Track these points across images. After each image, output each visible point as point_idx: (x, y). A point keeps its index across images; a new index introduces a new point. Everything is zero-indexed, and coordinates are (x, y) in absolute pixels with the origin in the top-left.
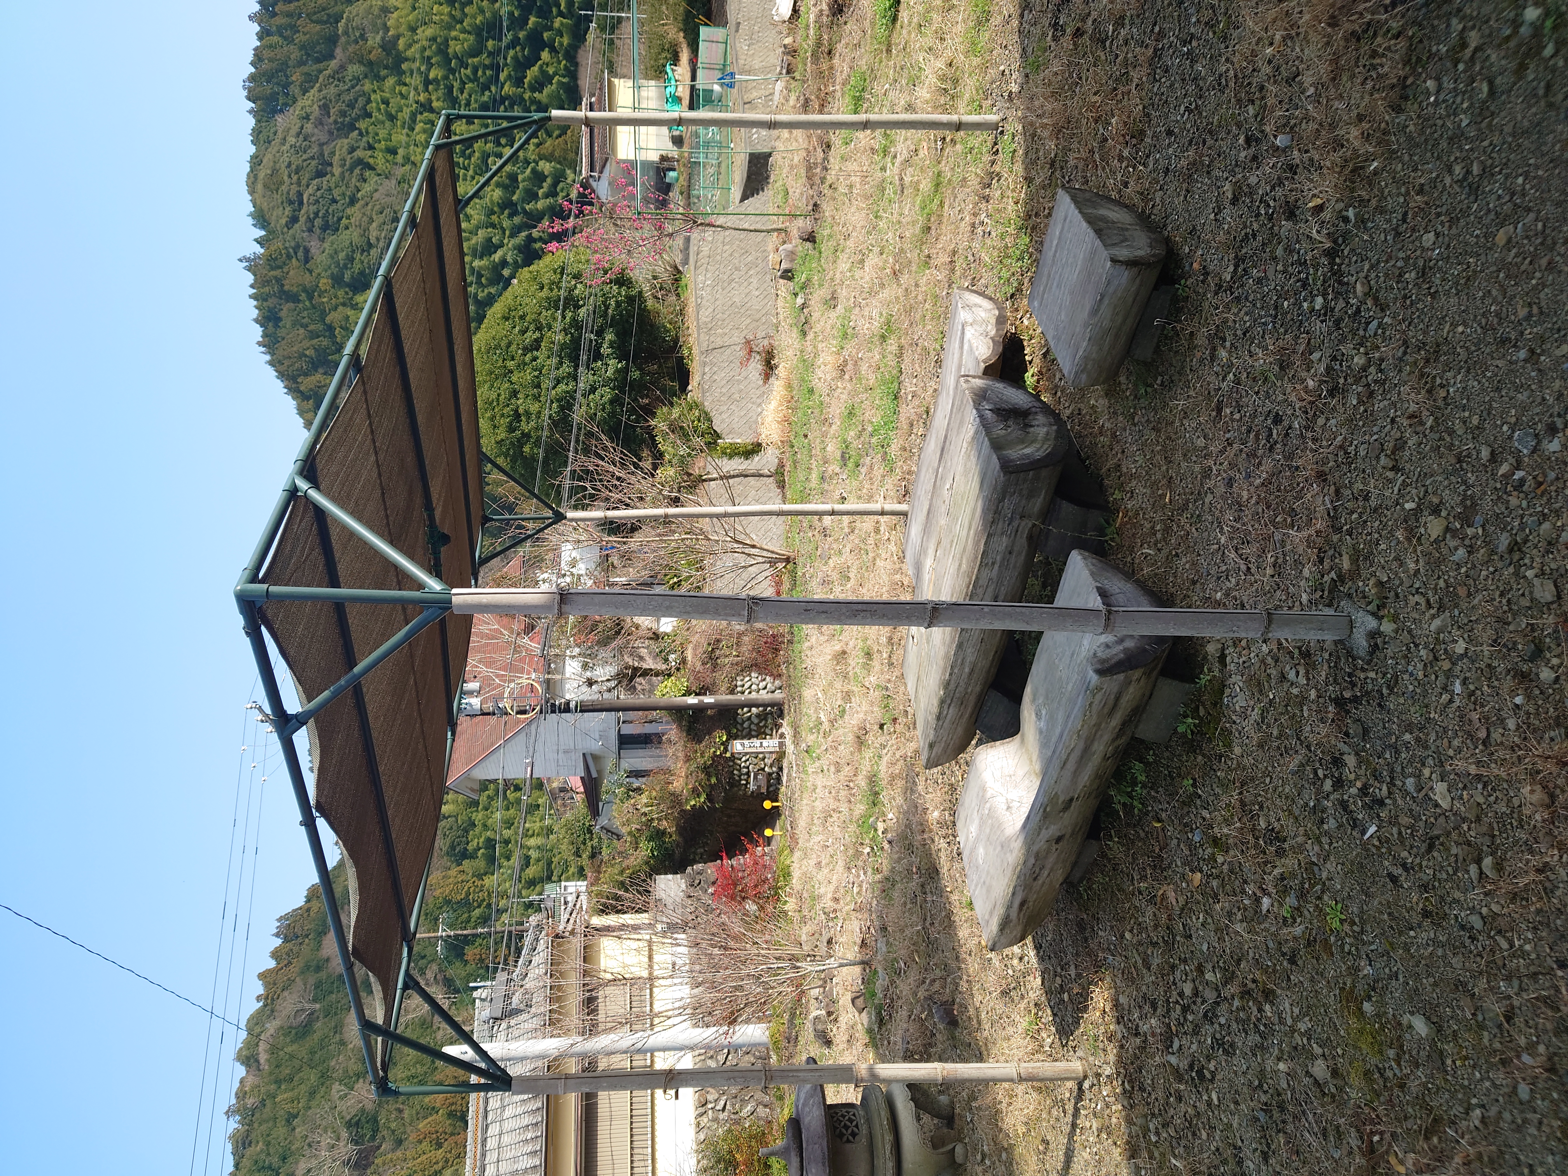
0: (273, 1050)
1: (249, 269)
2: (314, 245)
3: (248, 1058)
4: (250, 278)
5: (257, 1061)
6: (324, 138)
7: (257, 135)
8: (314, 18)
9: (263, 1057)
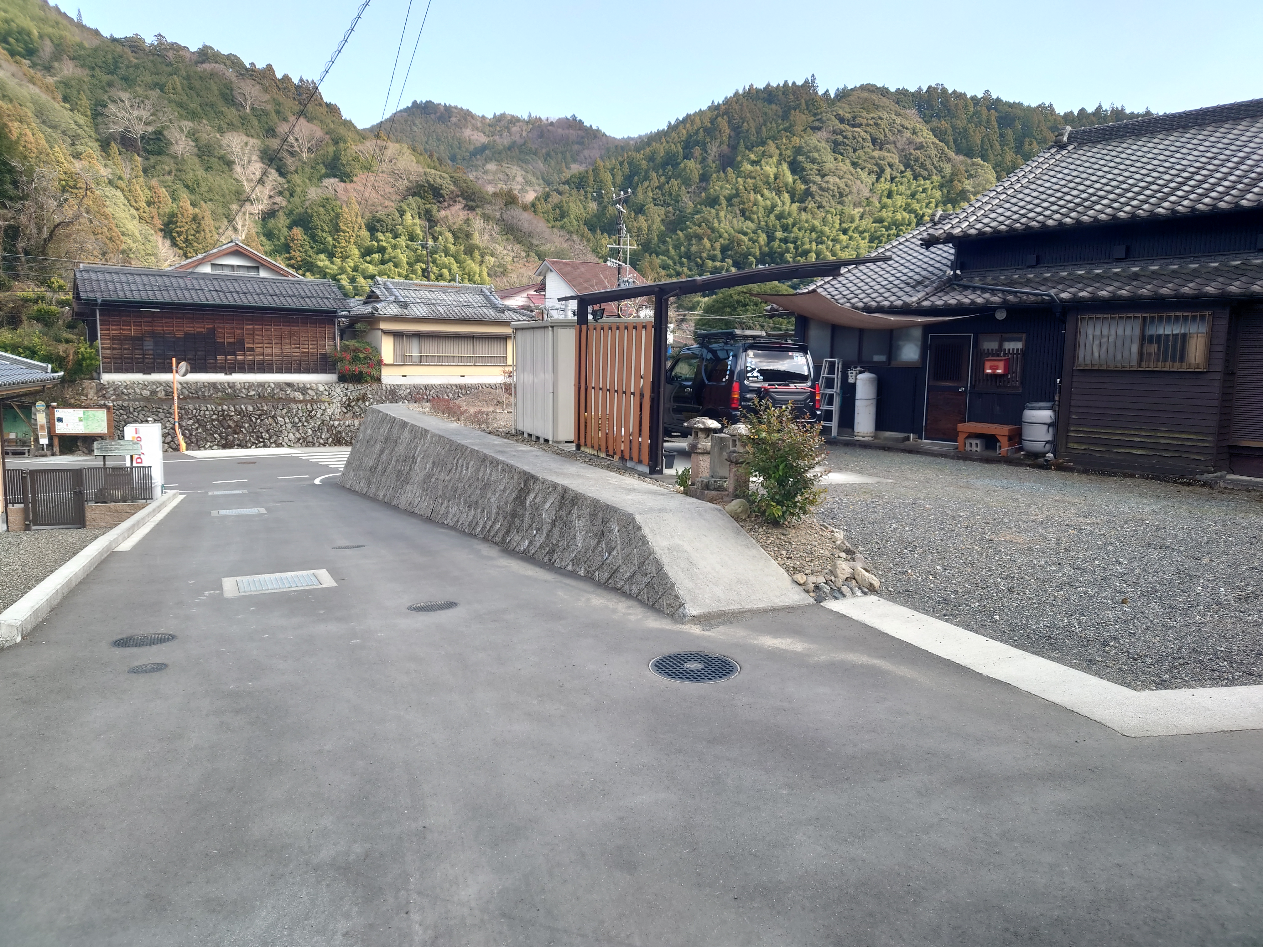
0: (212, 75)
1: (806, 82)
2: (823, 134)
3: (206, 54)
4: (800, 82)
5: (203, 62)
6: (899, 145)
7: (902, 94)
8: (986, 139)
9: (206, 66)
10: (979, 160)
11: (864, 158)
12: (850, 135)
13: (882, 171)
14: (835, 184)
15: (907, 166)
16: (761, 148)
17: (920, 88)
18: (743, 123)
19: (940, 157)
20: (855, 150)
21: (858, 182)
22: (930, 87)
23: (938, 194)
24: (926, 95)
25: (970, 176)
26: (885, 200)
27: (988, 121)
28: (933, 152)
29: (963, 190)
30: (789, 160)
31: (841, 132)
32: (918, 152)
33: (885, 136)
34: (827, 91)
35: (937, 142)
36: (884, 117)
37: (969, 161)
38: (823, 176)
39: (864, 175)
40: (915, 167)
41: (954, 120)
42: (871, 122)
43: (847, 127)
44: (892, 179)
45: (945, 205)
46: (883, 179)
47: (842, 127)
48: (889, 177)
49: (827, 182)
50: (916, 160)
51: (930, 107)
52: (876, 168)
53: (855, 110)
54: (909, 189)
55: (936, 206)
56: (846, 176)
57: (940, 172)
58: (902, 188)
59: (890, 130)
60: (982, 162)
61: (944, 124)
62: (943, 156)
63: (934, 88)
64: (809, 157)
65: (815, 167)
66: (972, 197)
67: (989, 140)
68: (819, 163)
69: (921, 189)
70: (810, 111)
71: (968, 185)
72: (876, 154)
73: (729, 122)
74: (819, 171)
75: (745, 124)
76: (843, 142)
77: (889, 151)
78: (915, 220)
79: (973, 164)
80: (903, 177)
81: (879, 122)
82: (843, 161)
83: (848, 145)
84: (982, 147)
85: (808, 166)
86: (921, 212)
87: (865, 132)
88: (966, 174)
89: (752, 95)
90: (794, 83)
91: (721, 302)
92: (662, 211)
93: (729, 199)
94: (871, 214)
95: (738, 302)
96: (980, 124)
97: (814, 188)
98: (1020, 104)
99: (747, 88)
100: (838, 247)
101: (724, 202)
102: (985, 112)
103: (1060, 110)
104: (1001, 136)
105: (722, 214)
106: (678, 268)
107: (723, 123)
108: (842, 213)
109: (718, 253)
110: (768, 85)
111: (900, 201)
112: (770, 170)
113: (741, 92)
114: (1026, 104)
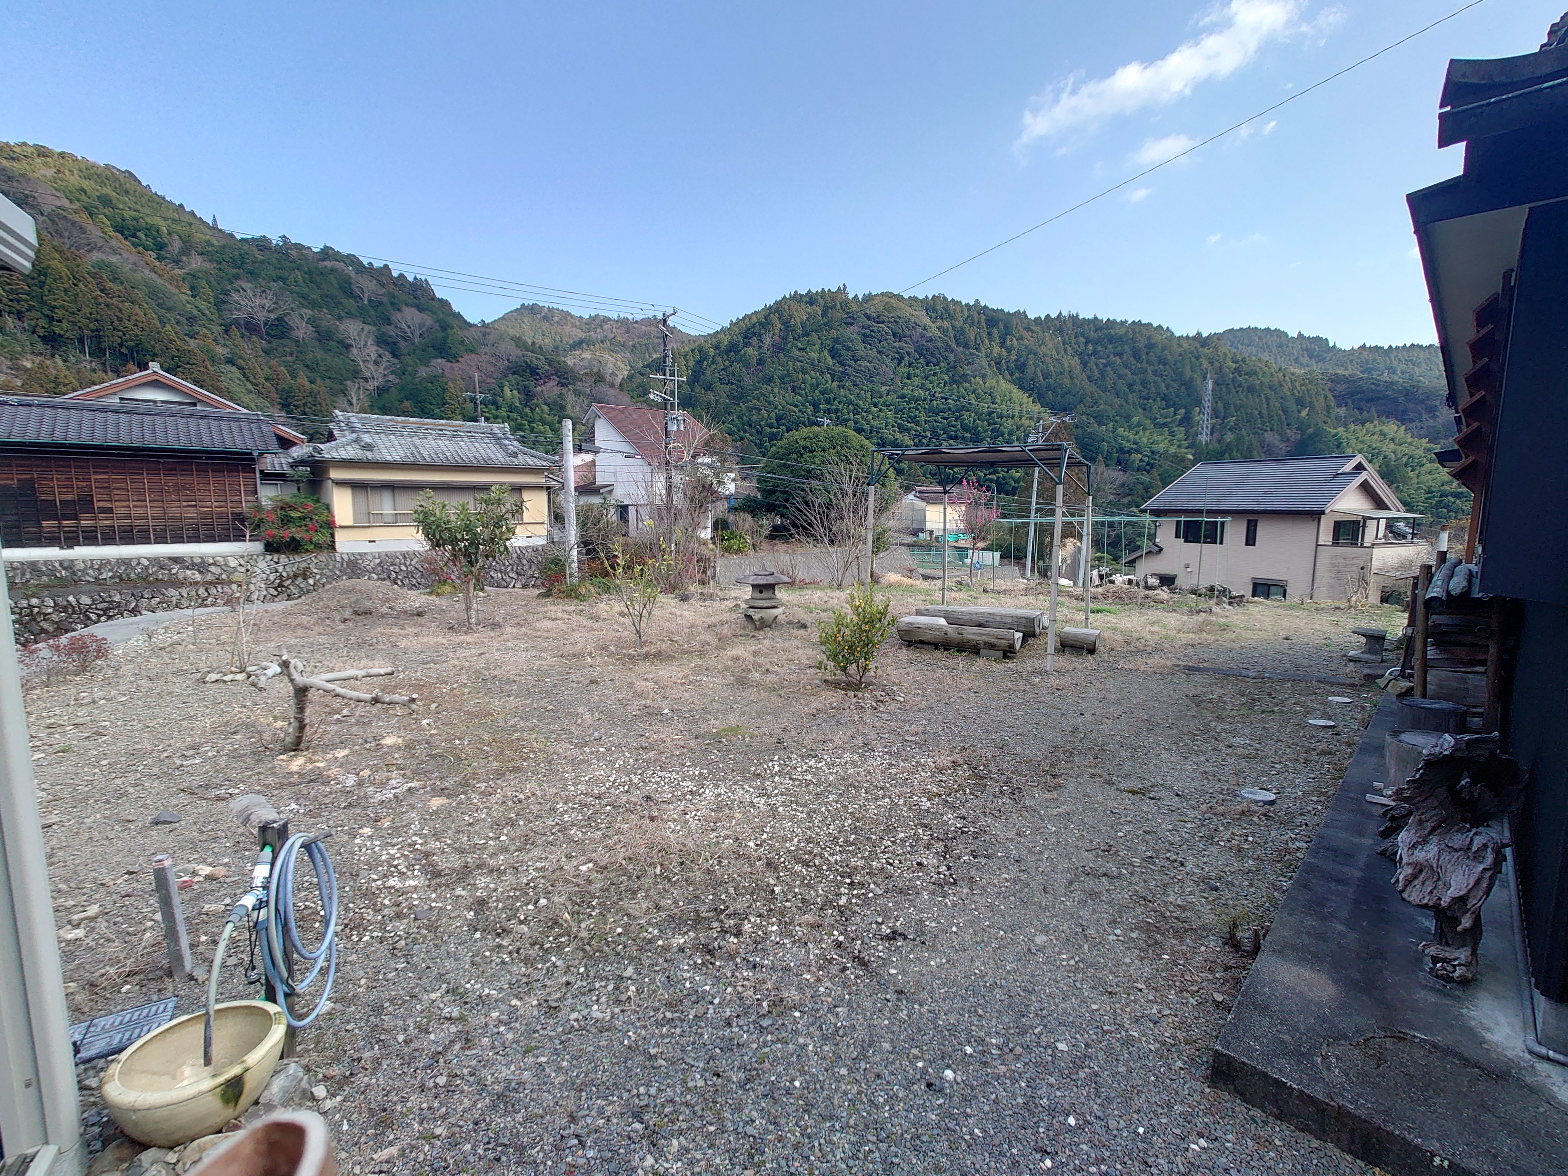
0: (333, 270)
1: (839, 289)
2: (855, 328)
3: (327, 253)
4: (834, 290)
5: (324, 260)
6: (914, 338)
7: (914, 300)
8: (978, 336)
9: (328, 264)
11: (887, 348)
12: (876, 329)
13: (902, 358)
14: (866, 367)
15: (921, 355)
16: (806, 339)
17: (927, 296)
18: (791, 319)
19: (946, 348)
20: (880, 342)
21: (884, 366)
22: (934, 296)
23: (946, 378)
24: (932, 302)
26: (905, 380)
27: (979, 322)
28: (940, 345)
29: (963, 373)
30: (828, 347)
31: (869, 327)
32: (929, 344)
33: (903, 331)
34: (856, 295)
35: (943, 337)
36: (902, 317)
37: (967, 352)
38: (856, 361)
39: (888, 361)
40: (927, 356)
41: (954, 321)
42: (892, 320)
43: (874, 323)
44: (910, 365)
45: (950, 385)
46: (903, 365)
47: (869, 323)
48: (907, 363)
49: (860, 366)
50: (928, 350)
51: (936, 310)
52: (897, 356)
53: (879, 310)
54: (923, 372)
55: (944, 386)
56: (874, 361)
57: (946, 360)
58: (918, 372)
59: (906, 327)
60: (976, 353)
61: (946, 324)
63: (937, 297)
64: (844, 346)
65: (850, 353)
66: (970, 378)
67: (980, 336)
68: (852, 351)
69: (932, 373)
70: (843, 311)
71: (967, 369)
72: (897, 344)
73: (780, 319)
74: (853, 357)
75: (793, 320)
76: (871, 335)
77: (906, 343)
79: (971, 354)
80: (918, 363)
81: (898, 320)
82: (871, 349)
83: (874, 337)
84: (976, 342)
85: (844, 352)
87: (888, 327)
88: (965, 362)
89: (796, 298)
90: (829, 290)
92: (727, 388)
93: (781, 379)
94: (895, 392)
96: (972, 324)
97: (850, 371)
98: (1002, 310)
99: (792, 293)
100: (871, 416)
101: (778, 381)
102: (976, 315)
103: (1031, 316)
104: (989, 334)
105: (776, 390)
107: (774, 318)
108: (872, 390)
110: (809, 290)
111: (917, 381)
112: (814, 355)
113: (788, 296)
114: (1006, 311)
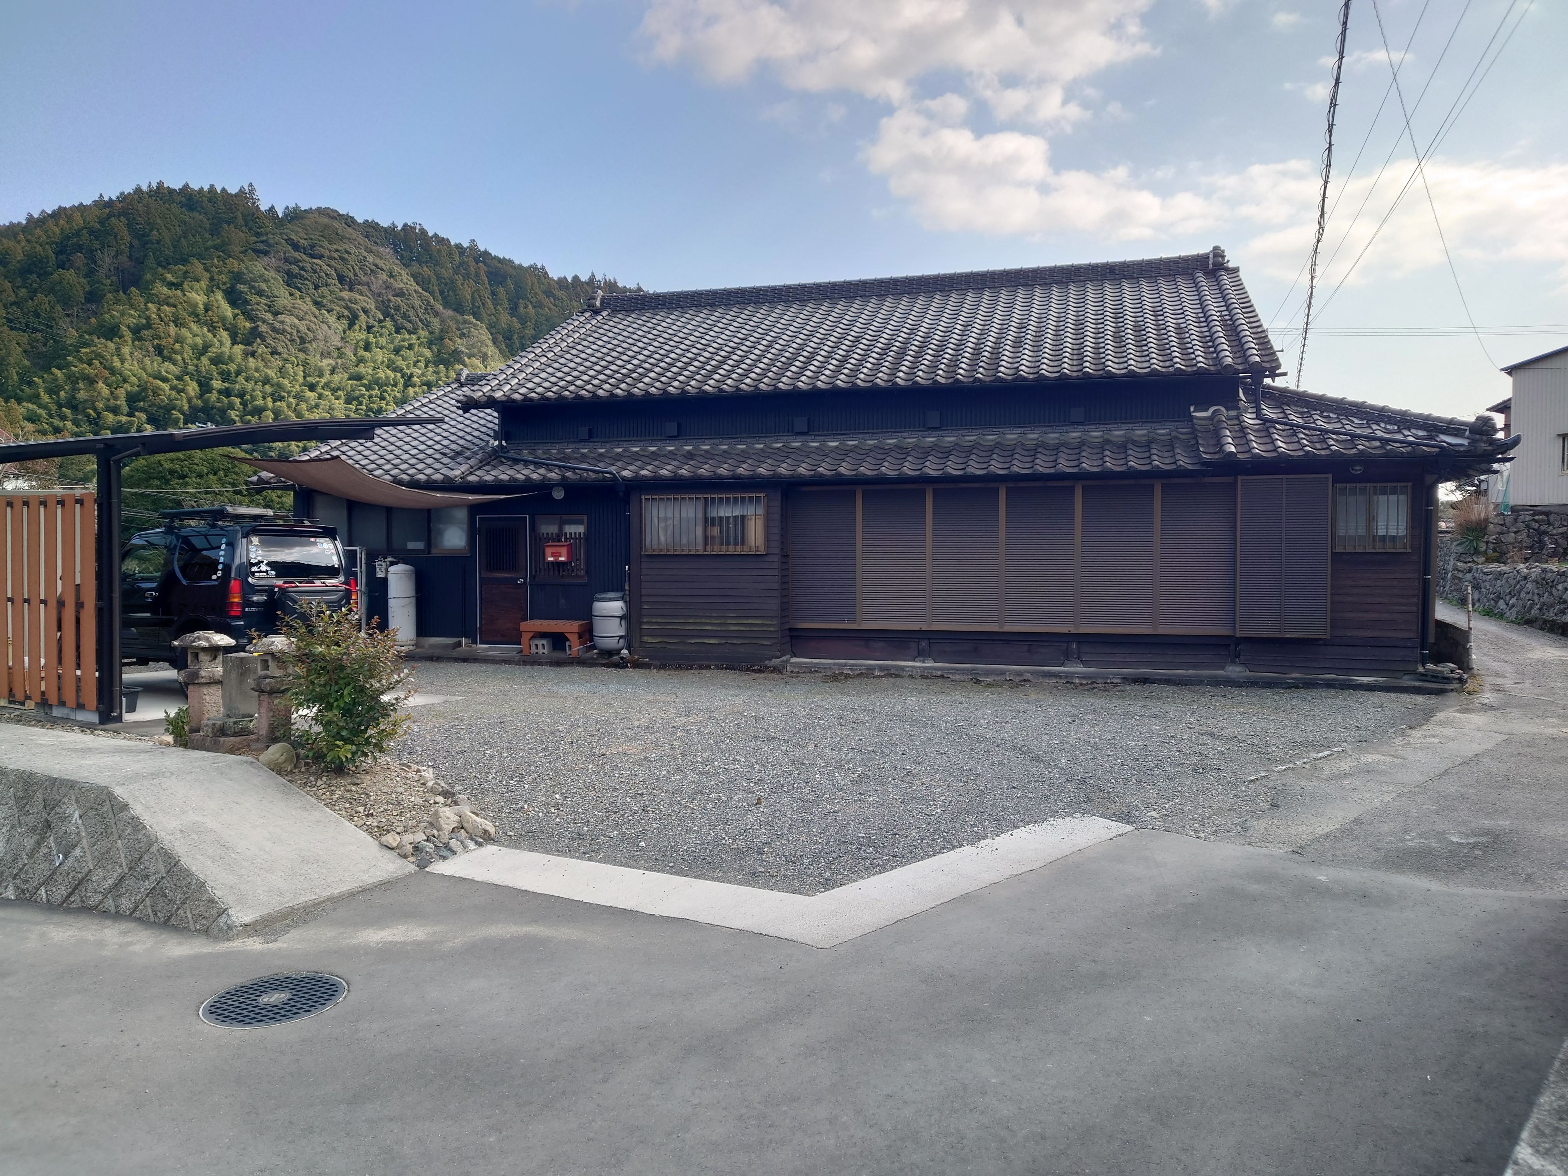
10: (471, 318)
11: (329, 298)
12: (308, 266)
13: (356, 317)
14: (293, 326)
15: (386, 314)
16: (181, 267)
17: (393, 224)
18: (151, 230)
19: (425, 309)
20: (316, 287)
21: (325, 327)
22: (405, 225)
23: (427, 353)
24: (402, 234)
25: (462, 336)
26: (362, 352)
27: (477, 275)
28: (417, 303)
29: (456, 350)
30: (224, 287)
31: (296, 262)
32: (399, 299)
33: (355, 275)
34: (273, 207)
35: (421, 290)
36: (352, 252)
37: (460, 318)
38: (276, 314)
39: (332, 319)
40: (396, 317)
41: (437, 268)
42: (336, 255)
43: (304, 256)
44: (369, 329)
45: (436, 366)
46: (357, 327)
47: (297, 255)
48: (364, 327)
49: (282, 322)
50: (397, 308)
51: (409, 248)
52: (346, 313)
53: (312, 237)
54: (392, 342)
55: (426, 366)
56: (307, 317)
57: (427, 326)
58: (383, 341)
59: (360, 268)
60: (474, 321)
61: (426, 271)
62: (429, 308)
63: (411, 227)
64: (253, 287)
65: (264, 301)
66: (466, 359)
67: (480, 296)
68: (268, 297)
69: (406, 344)
70: (250, 229)
71: (461, 345)
72: (345, 294)
73: (129, 226)
74: (269, 306)
75: (155, 232)
76: (300, 275)
77: (361, 294)
78: (402, 381)
79: (465, 322)
80: (382, 327)
81: (346, 256)
82: (301, 298)
83: (307, 279)
84: (473, 304)
85: (254, 299)
86: (409, 372)
87: (329, 265)
88: (458, 333)
89: (161, 193)
90: (224, 190)
91: (144, 472)
92: (25, 338)
93: (136, 331)
94: (345, 369)
95: (172, 472)
96: (467, 277)
97: (263, 328)
98: (511, 262)
99: (154, 185)
100: (304, 406)
101: (128, 335)
102: (472, 263)
103: (554, 274)
104: (493, 293)
105: (126, 350)
106: (57, 422)
107: (120, 225)
108: (305, 364)
109: (122, 402)
110: (186, 186)
111: (380, 356)
112: (199, 298)
113: (145, 188)
114: (517, 262)
